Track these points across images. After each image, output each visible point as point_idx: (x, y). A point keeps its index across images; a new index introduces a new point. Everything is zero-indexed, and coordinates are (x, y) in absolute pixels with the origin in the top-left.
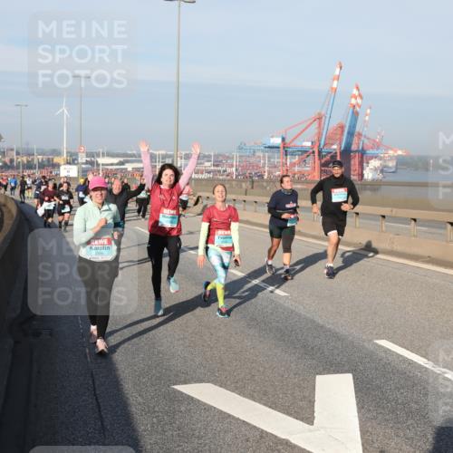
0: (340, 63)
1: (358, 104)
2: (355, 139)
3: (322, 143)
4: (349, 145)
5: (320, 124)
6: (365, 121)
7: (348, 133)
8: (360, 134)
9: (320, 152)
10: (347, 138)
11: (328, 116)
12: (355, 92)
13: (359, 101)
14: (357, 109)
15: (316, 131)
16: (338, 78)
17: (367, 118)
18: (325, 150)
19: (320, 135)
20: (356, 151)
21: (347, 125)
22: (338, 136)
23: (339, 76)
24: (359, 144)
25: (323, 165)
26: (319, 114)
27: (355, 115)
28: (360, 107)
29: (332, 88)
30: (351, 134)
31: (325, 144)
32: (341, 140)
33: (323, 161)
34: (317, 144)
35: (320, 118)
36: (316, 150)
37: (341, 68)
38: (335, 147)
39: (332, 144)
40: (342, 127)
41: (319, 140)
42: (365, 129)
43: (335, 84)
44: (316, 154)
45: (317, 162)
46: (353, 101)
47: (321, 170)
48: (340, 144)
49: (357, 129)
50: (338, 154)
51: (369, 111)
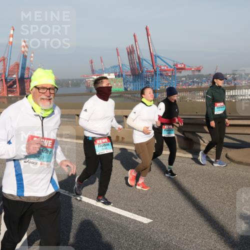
0: (13, 27)
1: (25, 51)
2: (26, 72)
3: (7, 74)
4: (23, 75)
5: (4, 63)
6: (31, 61)
7: (22, 68)
8: (29, 69)
9: (6, 80)
10: (21, 71)
11: (9, 59)
12: (23, 44)
13: (26, 49)
14: (26, 54)
15: (2, 67)
16: (12, 36)
17: (32, 59)
18: (9, 78)
19: (5, 69)
20: (27, 78)
21: (21, 63)
22: (16, 70)
23: (13, 35)
24: (29, 74)
25: (8, 87)
26: (3, 57)
27: (25, 57)
28: (27, 52)
29: (10, 42)
30: (23, 68)
31: (9, 75)
32: (18, 72)
33: (8, 85)
34: (4, 75)
35: (4, 60)
36: (3, 78)
37: (14, 30)
38: (15, 76)
39: (13, 75)
40: (18, 65)
41: (5, 72)
42: (32, 65)
43: (11, 39)
44: (4, 81)
45: (5, 85)
46: (23, 49)
47: (8, 90)
48: (18, 75)
49: (27, 65)
50: (17, 80)
51: (32, 55)
